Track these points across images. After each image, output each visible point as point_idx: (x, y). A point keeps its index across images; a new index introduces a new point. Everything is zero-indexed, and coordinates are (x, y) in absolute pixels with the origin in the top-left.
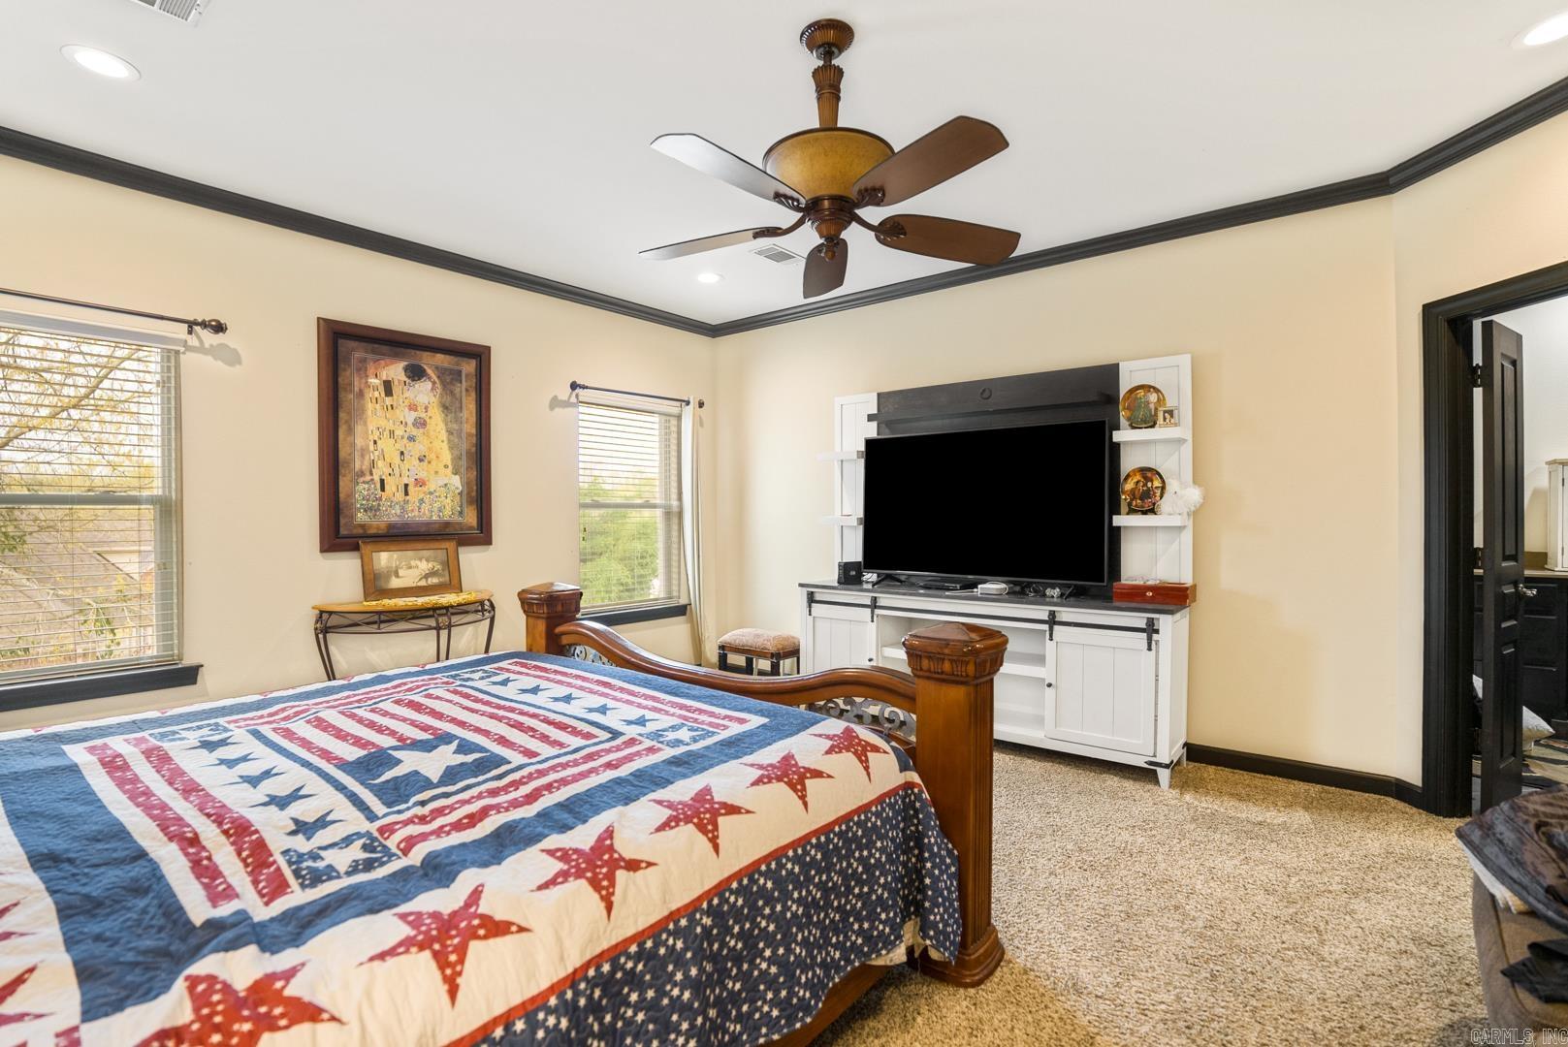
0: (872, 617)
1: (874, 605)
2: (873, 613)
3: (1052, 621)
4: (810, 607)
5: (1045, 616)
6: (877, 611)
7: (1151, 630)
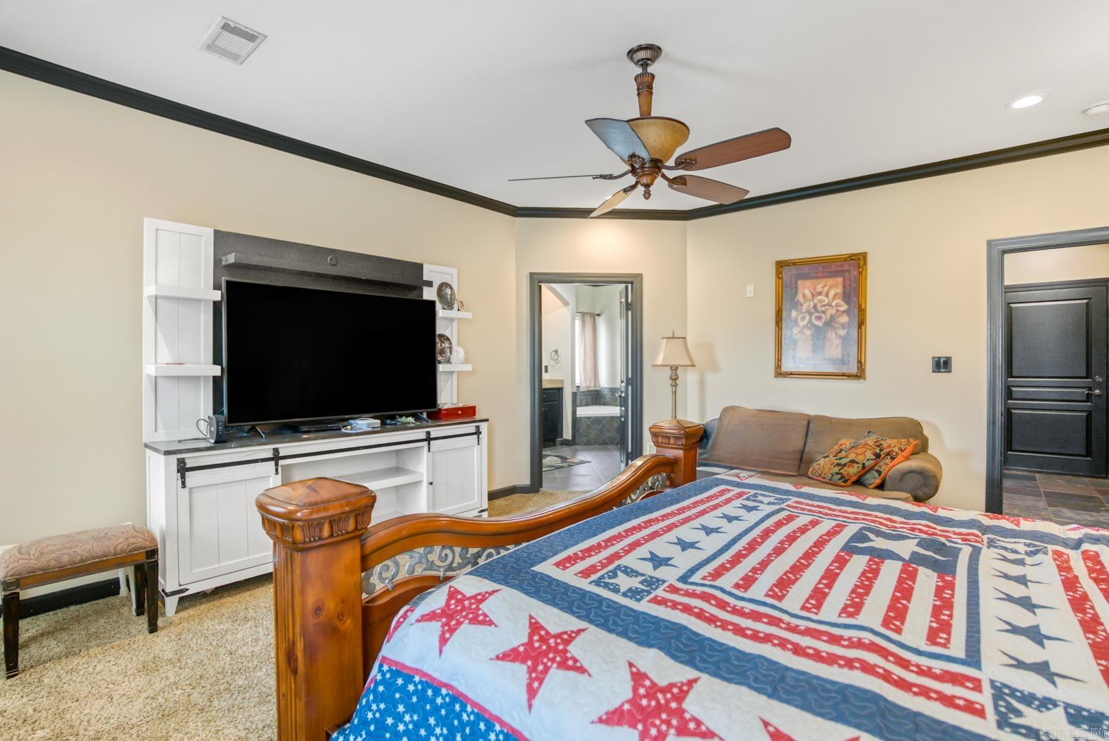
0: (277, 470)
1: (276, 458)
2: (277, 465)
3: (429, 439)
4: (183, 477)
5: (423, 436)
6: (281, 462)
7: (478, 432)
